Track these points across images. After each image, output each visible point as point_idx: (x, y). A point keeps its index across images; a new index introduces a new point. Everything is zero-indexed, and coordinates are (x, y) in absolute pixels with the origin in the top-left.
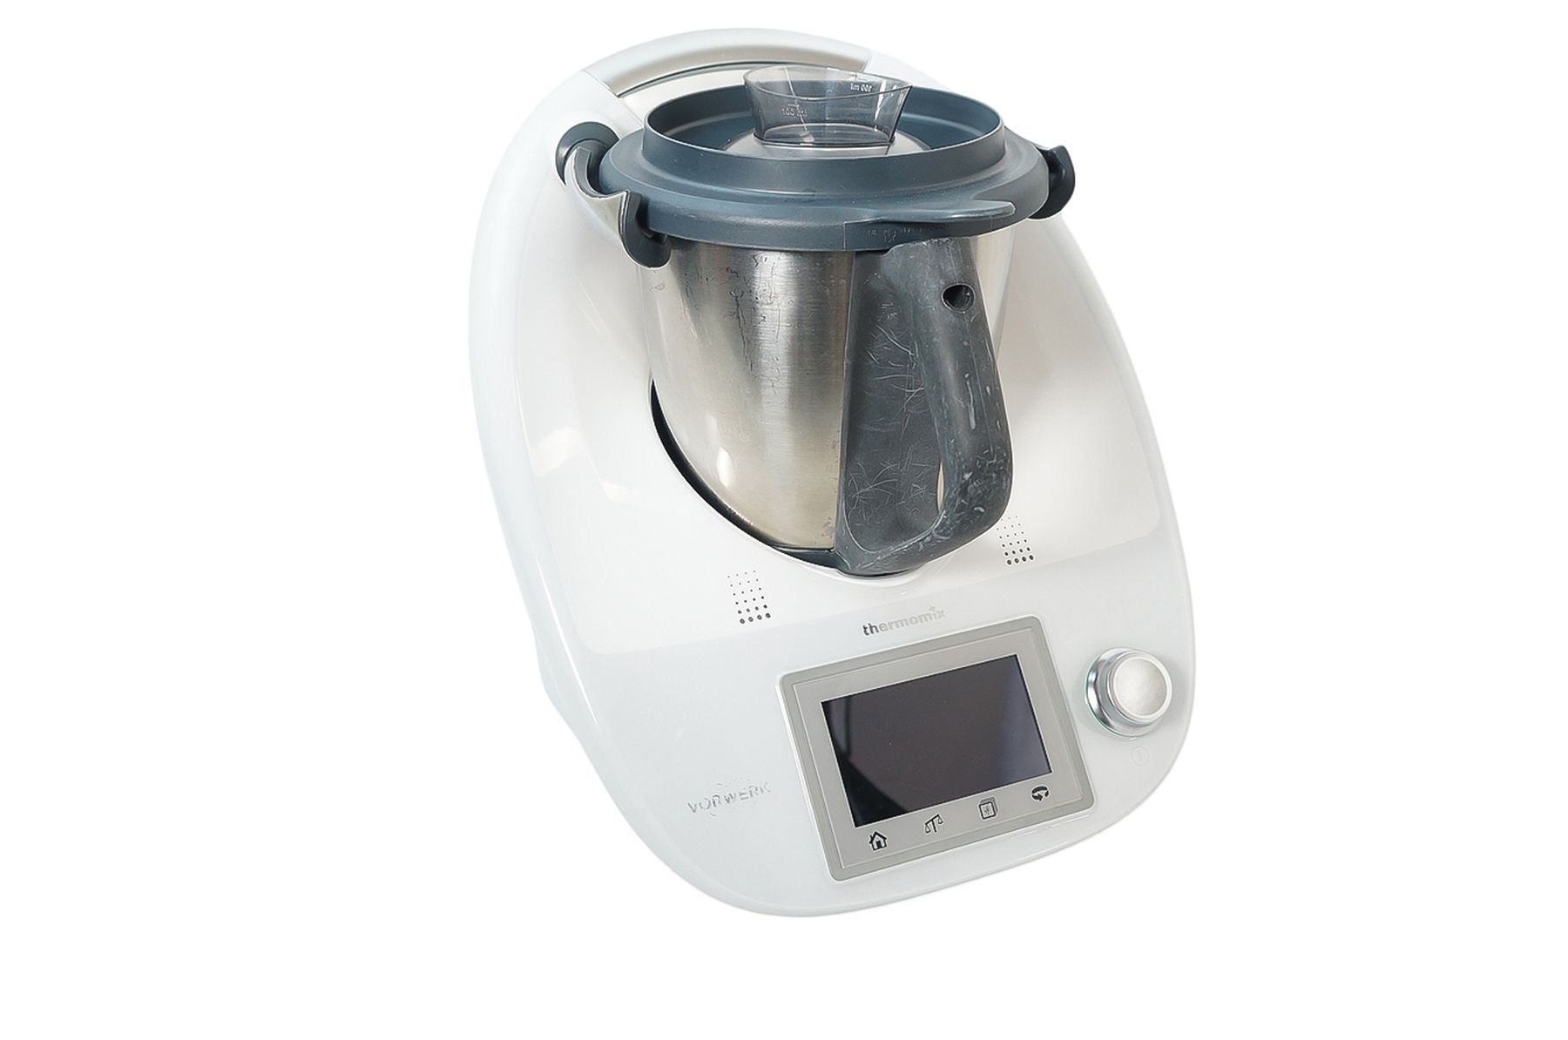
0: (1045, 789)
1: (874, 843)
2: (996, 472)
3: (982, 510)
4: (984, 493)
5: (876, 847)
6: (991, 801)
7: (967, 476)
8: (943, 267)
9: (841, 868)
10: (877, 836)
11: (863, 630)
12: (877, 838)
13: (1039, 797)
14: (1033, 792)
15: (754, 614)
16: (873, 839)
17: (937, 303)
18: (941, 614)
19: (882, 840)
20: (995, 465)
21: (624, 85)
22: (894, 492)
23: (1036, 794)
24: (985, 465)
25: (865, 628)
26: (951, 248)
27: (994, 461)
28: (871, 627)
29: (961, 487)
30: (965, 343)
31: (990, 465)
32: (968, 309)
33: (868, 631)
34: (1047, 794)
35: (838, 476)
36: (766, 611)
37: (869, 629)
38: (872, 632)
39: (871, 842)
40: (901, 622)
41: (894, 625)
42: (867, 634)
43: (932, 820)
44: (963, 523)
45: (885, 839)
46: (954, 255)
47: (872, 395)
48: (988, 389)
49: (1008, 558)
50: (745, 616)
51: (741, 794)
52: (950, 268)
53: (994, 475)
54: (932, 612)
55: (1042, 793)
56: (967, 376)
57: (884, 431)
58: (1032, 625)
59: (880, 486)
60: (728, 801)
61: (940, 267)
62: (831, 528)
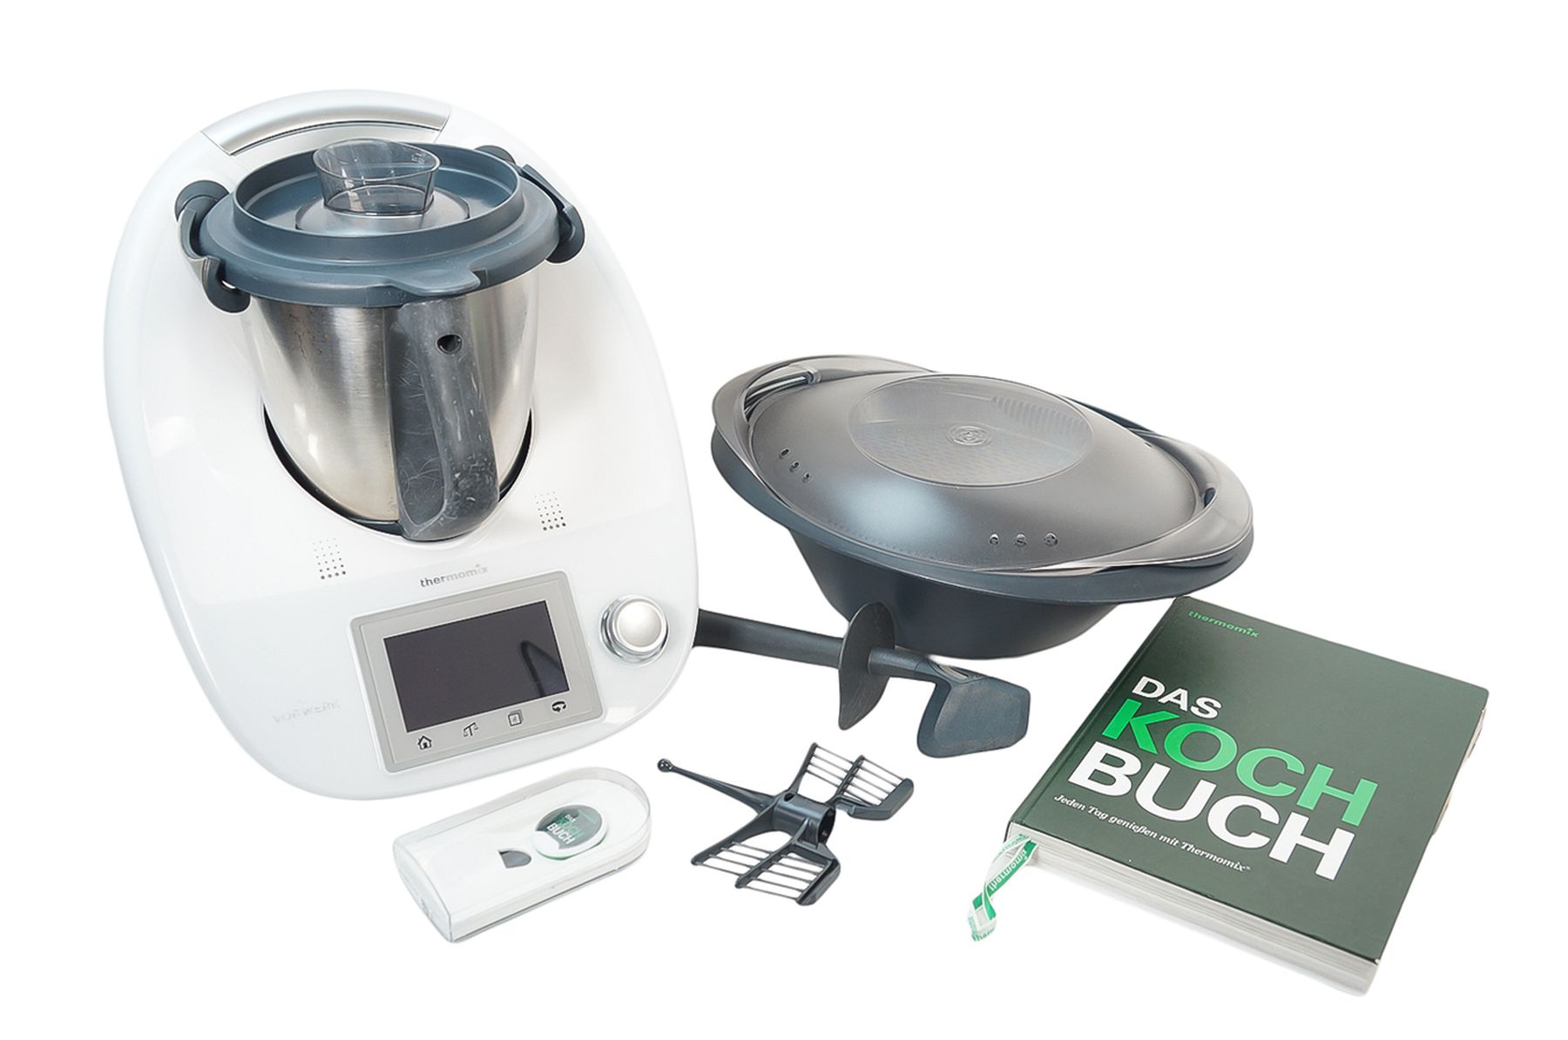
0: (563, 703)
1: (422, 744)
2: (478, 472)
3: (473, 499)
4: (471, 487)
5: (423, 747)
6: (518, 713)
7: (457, 475)
8: (437, 321)
9: (393, 763)
10: (424, 739)
11: (420, 583)
12: (424, 741)
13: (558, 709)
14: (554, 705)
15: (333, 572)
16: (421, 741)
17: (433, 348)
18: (485, 570)
19: (428, 742)
20: (478, 468)
21: (236, 147)
22: (438, 478)
23: (555, 707)
24: (469, 468)
25: (422, 582)
26: (444, 307)
27: (476, 465)
28: (427, 581)
29: (454, 482)
30: (454, 378)
31: (474, 467)
32: (456, 352)
33: (425, 583)
34: (564, 707)
35: (393, 466)
36: (343, 569)
37: (426, 582)
38: (427, 584)
39: (419, 744)
40: (451, 576)
41: (445, 579)
42: (423, 586)
43: (469, 727)
44: (461, 508)
45: (430, 741)
46: (446, 312)
47: (408, 408)
48: (472, 412)
49: (544, 525)
50: (325, 573)
51: (317, 708)
52: (442, 322)
53: (477, 475)
54: (477, 569)
55: (561, 706)
56: (455, 402)
57: (423, 434)
58: (559, 578)
59: (426, 475)
60: (305, 713)
61: (435, 321)
62: (394, 505)
